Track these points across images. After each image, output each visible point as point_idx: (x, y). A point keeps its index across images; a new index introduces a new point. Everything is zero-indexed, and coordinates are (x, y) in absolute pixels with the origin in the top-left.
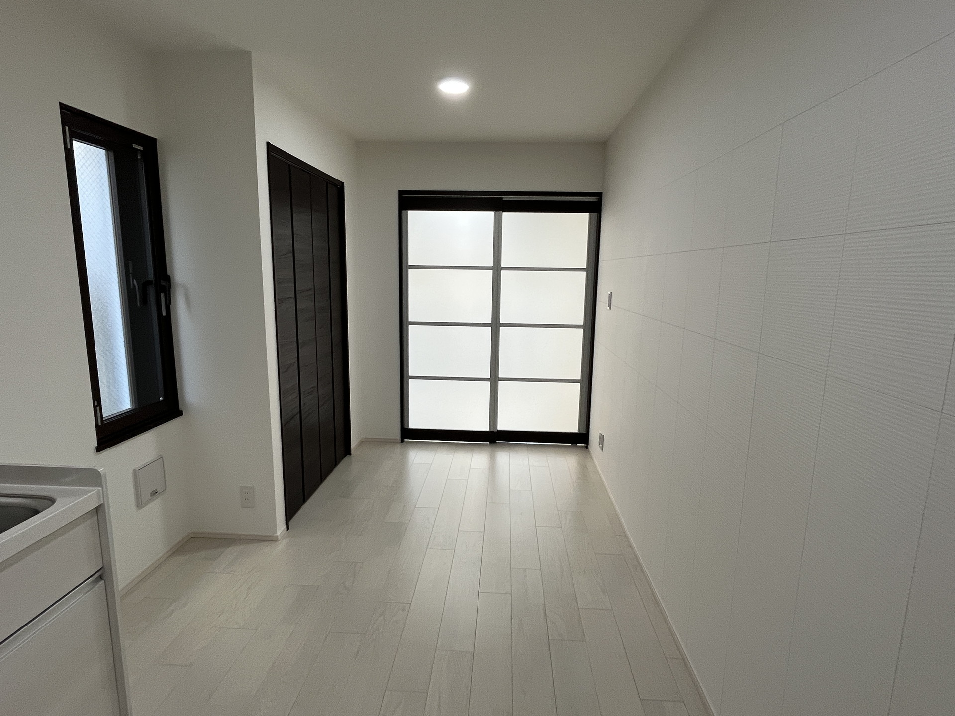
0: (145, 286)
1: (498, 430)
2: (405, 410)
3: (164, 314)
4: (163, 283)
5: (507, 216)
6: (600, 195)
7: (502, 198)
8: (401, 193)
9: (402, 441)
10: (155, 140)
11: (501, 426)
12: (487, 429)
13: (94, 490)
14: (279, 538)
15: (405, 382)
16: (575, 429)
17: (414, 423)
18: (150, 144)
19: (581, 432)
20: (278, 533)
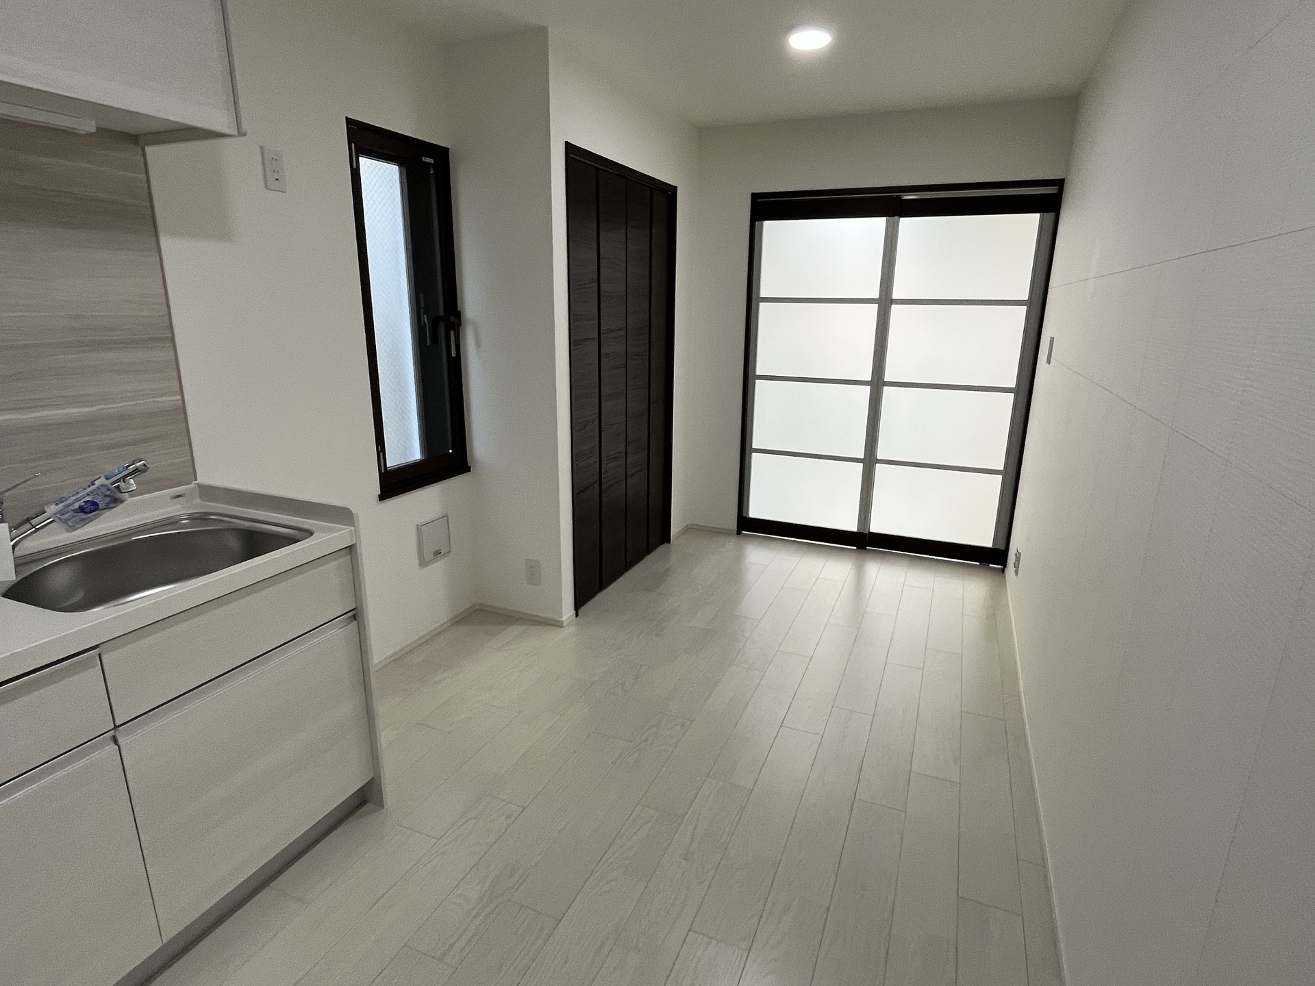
0: (435, 322)
1: (869, 532)
2: (745, 491)
3: (454, 355)
4: (452, 319)
5: (905, 223)
6: (1060, 183)
7: (899, 197)
8: (755, 196)
9: (739, 533)
10: (448, 149)
11: (876, 527)
12: (855, 529)
13: (347, 529)
14: (565, 624)
15: (747, 455)
16: (988, 542)
17: (754, 512)
18: (441, 154)
19: (998, 547)
20: (564, 618)
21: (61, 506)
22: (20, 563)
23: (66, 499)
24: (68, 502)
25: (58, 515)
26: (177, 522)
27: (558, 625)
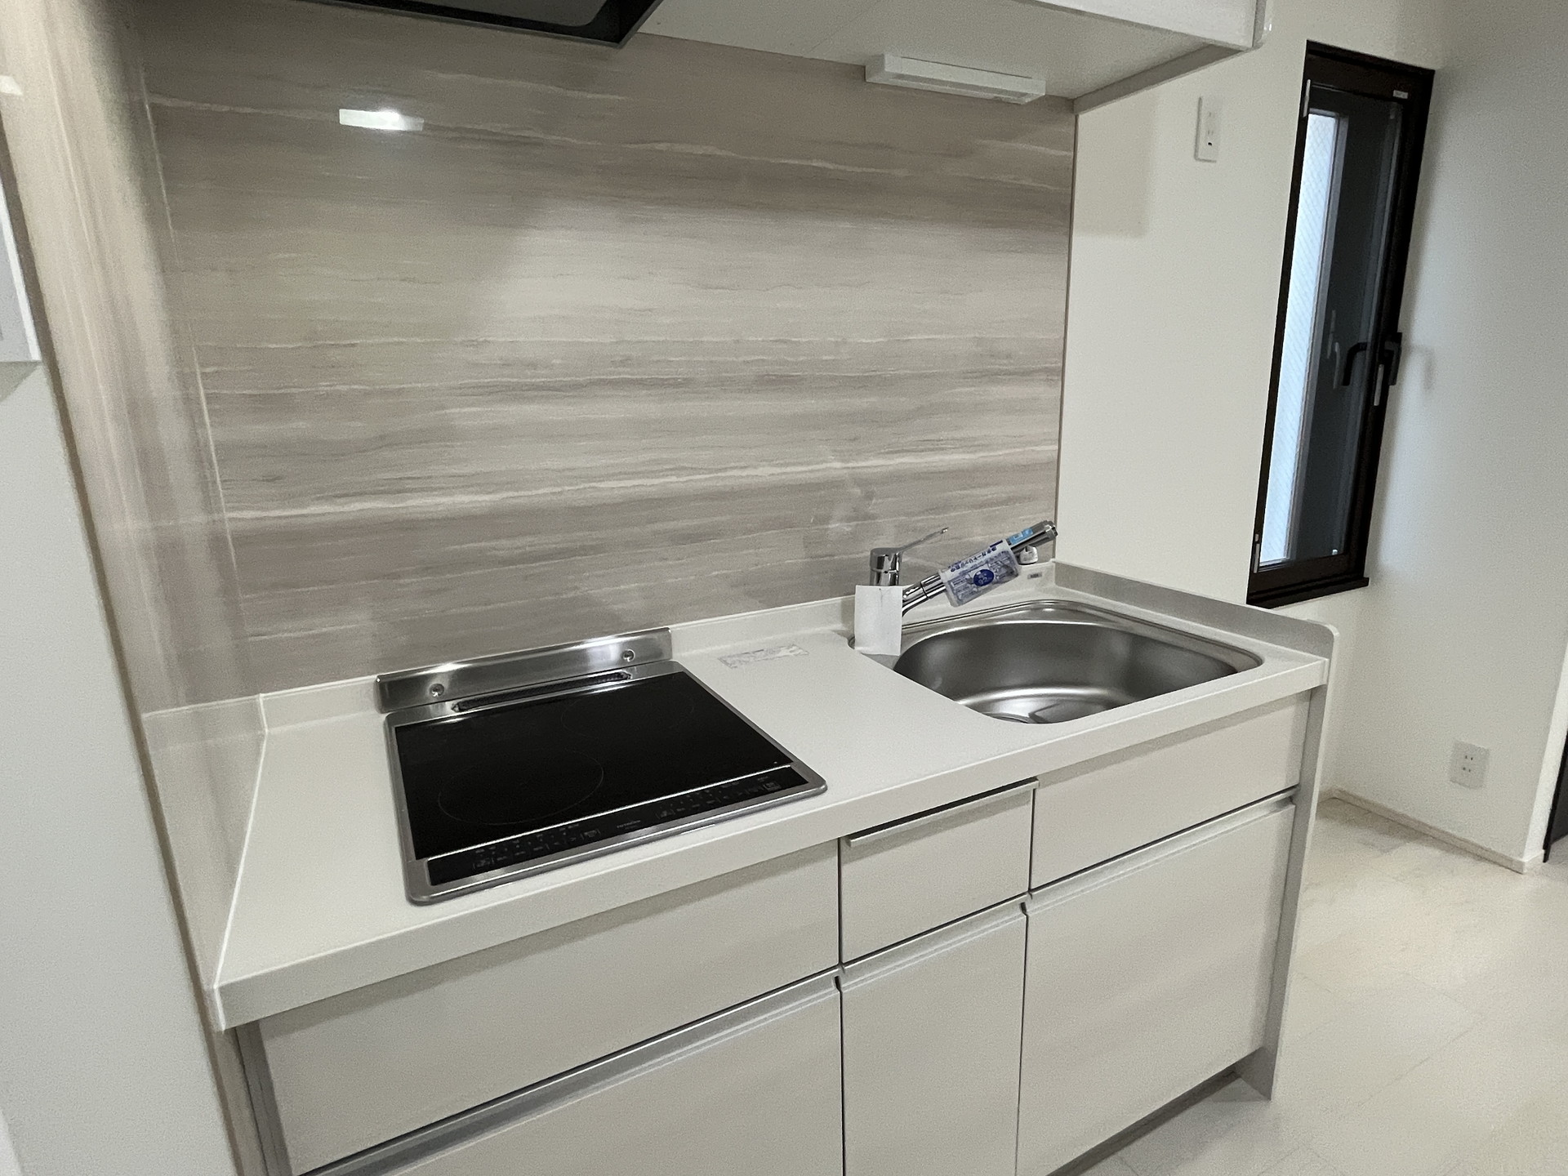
0: (1353, 353)
3: (1376, 402)
4: (1388, 345)
13: (1318, 661)
14: (1526, 870)
20: (1526, 859)
21: (957, 572)
22: (908, 632)
23: (963, 565)
24: (965, 569)
25: (952, 583)
26: (1040, 608)
27: (1517, 869)
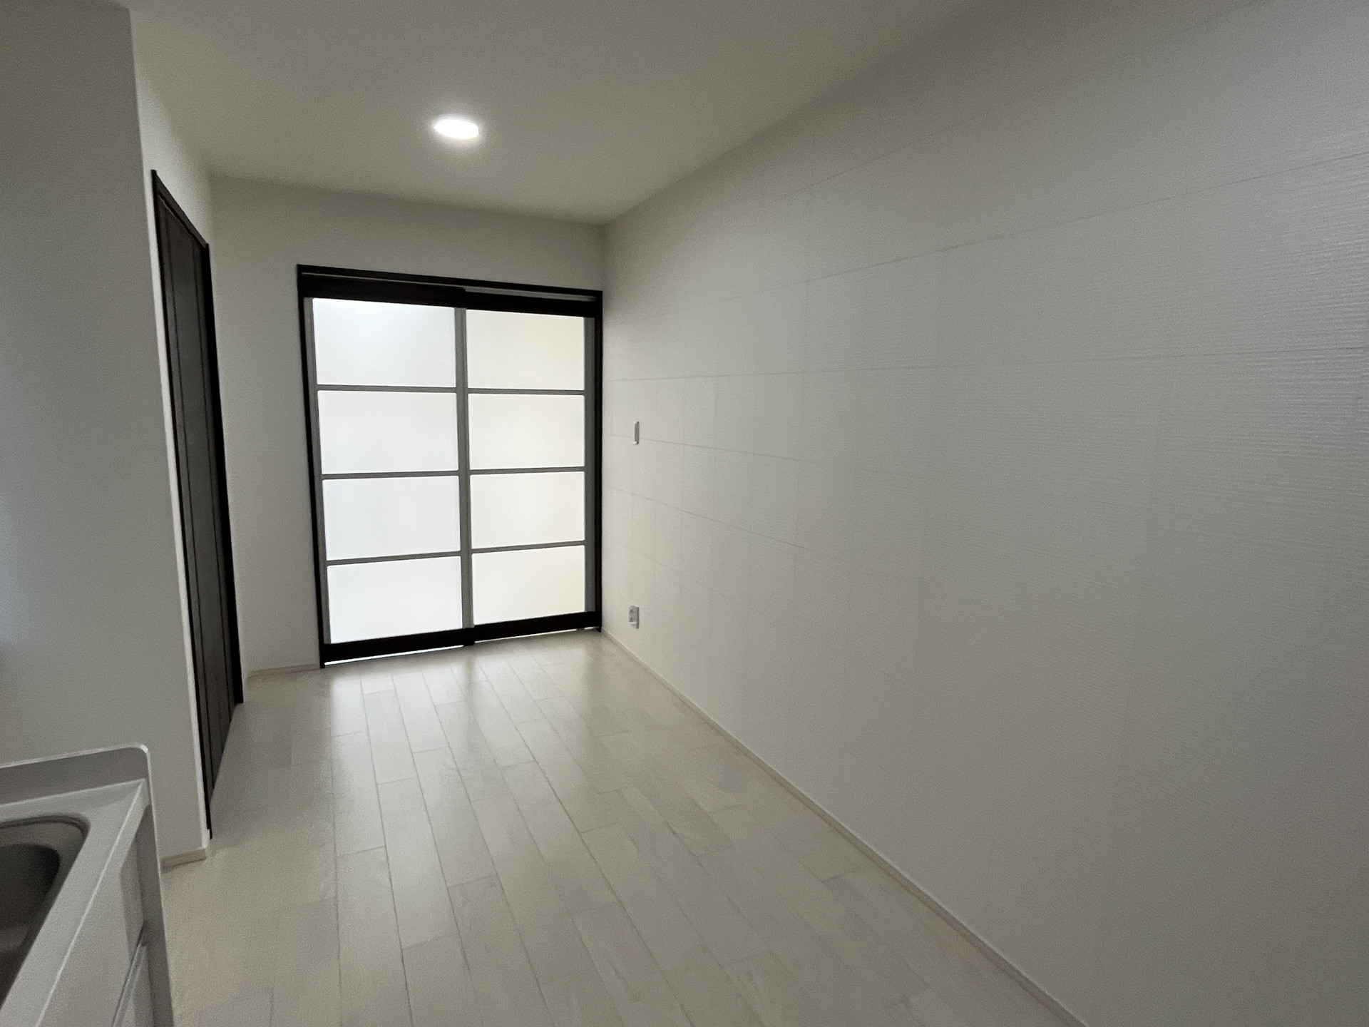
1: (474, 626)
2: (324, 615)
5: (472, 315)
6: (598, 296)
7: (464, 289)
8: (301, 269)
9: (323, 666)
11: (479, 619)
12: (458, 626)
14: (208, 854)
15: (322, 571)
16: (580, 608)
19: (589, 610)
20: (205, 845)
27: (200, 857)
